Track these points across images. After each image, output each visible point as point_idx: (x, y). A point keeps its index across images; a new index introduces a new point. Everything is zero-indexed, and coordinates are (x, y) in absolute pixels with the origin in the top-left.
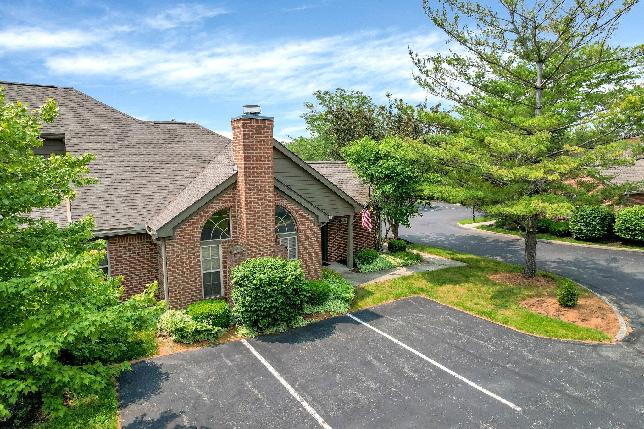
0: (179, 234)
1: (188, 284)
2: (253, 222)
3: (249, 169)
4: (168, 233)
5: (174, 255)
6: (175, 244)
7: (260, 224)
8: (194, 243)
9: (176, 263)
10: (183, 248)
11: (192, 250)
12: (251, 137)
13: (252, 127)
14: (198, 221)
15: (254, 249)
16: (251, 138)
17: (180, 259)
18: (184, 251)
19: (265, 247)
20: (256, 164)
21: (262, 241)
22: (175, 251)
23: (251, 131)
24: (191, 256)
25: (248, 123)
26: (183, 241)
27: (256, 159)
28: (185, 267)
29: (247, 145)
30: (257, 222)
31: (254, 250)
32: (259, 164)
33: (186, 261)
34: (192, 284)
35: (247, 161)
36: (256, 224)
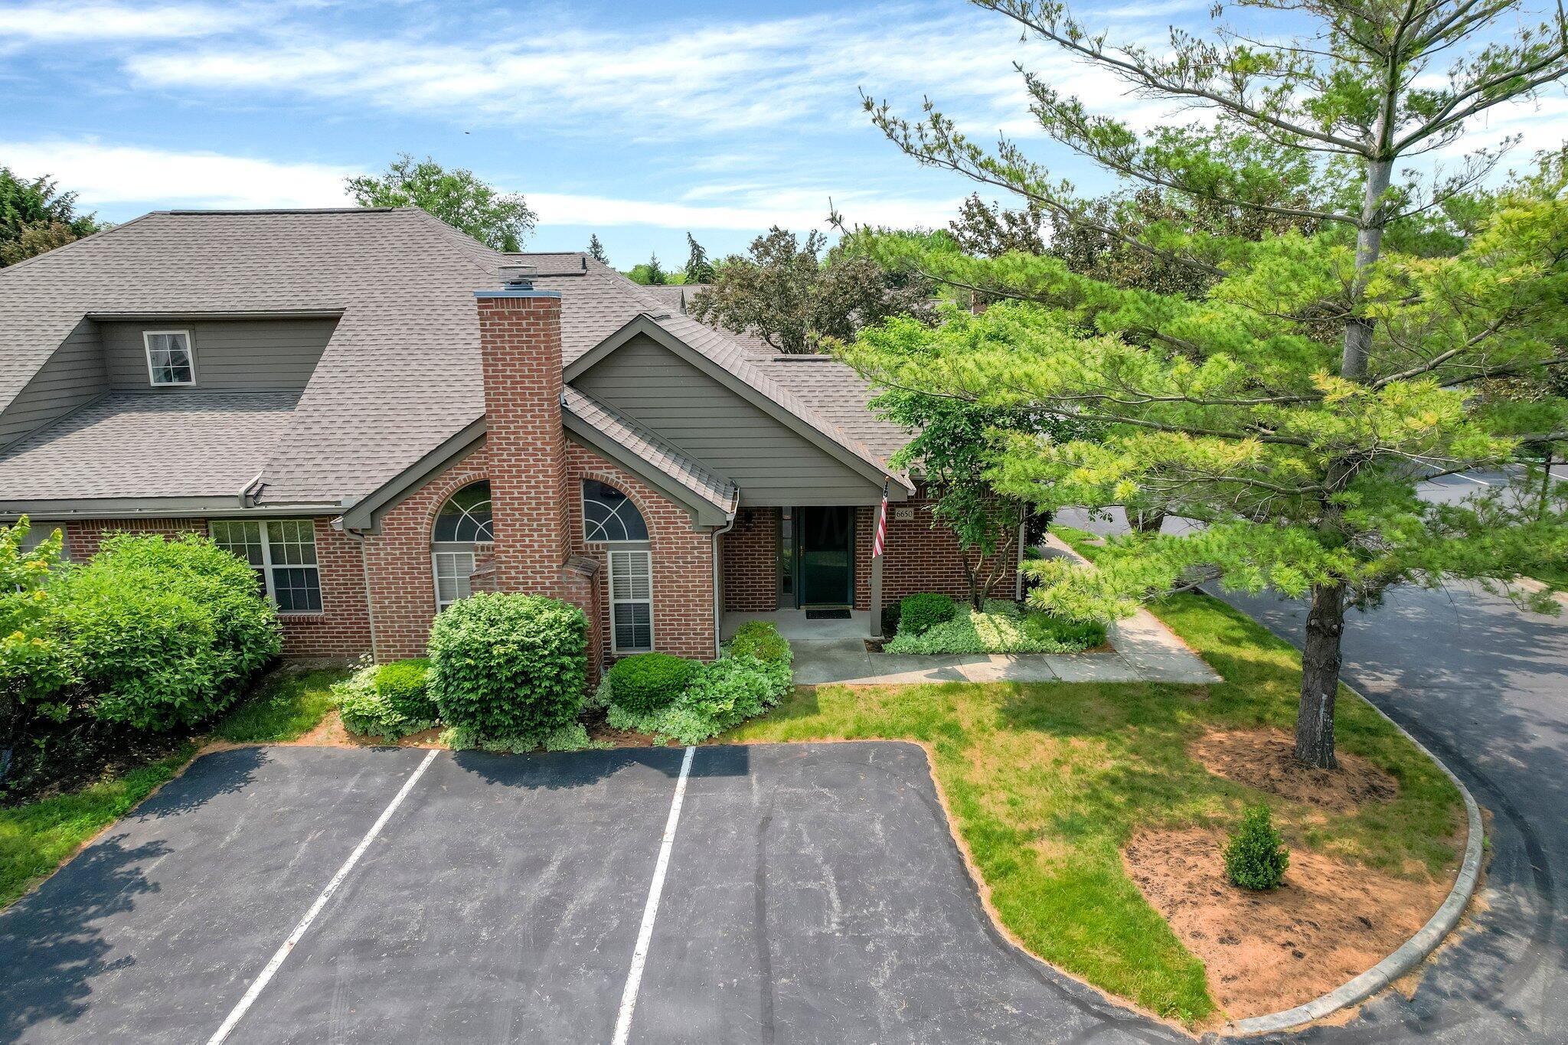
0: (388, 524)
1: (410, 622)
2: (508, 515)
3: (496, 406)
4: (361, 520)
6: (381, 543)
7: (526, 521)
8: (416, 544)
9: (384, 579)
10: (398, 552)
11: (414, 559)
12: (499, 336)
13: (501, 315)
14: (425, 504)
15: (513, 572)
16: (498, 340)
17: (392, 573)
18: (398, 559)
19: (538, 569)
20: (512, 394)
21: (530, 557)
22: (382, 555)
23: (499, 324)
24: (413, 568)
25: (491, 307)
26: (396, 539)
27: (512, 383)
28: (402, 588)
29: (490, 354)
30: (517, 516)
31: (513, 574)
32: (518, 394)
33: (404, 578)
34: (417, 622)
35: (492, 388)
36: (517, 520)
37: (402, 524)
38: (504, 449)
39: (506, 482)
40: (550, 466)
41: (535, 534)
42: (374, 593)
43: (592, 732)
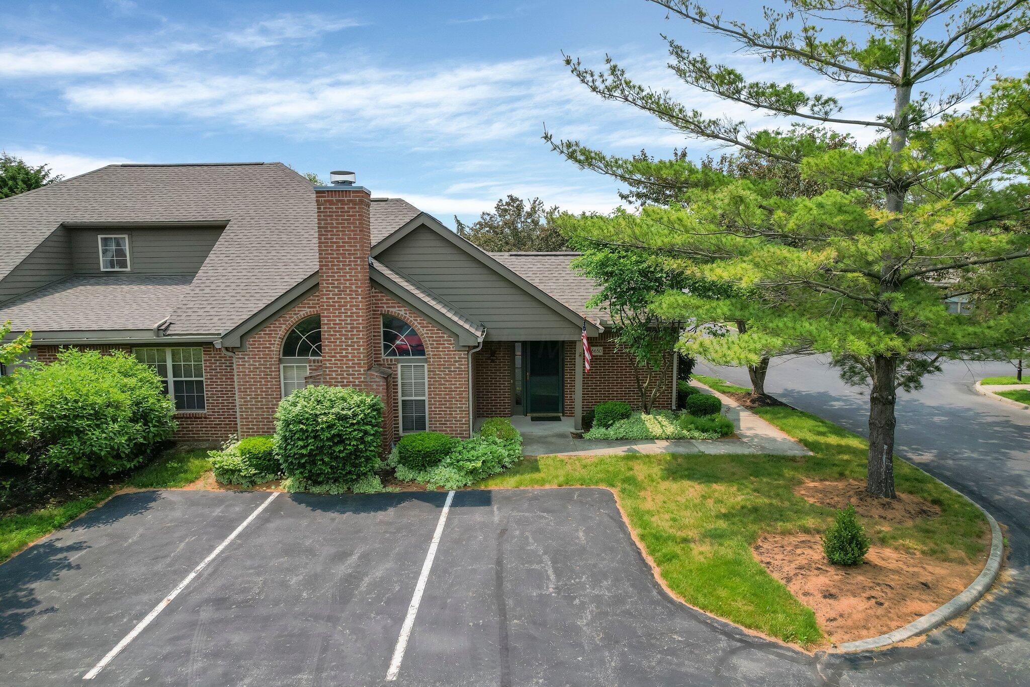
0: (251, 345)
1: (264, 412)
2: (332, 335)
3: (326, 262)
4: (234, 341)
5: (245, 372)
6: (246, 357)
7: (343, 339)
8: (270, 358)
9: (247, 382)
10: (257, 364)
11: (268, 368)
12: (329, 216)
13: (331, 203)
14: (276, 331)
15: (334, 374)
16: (328, 218)
17: (253, 378)
18: (257, 368)
19: (351, 372)
20: (337, 254)
21: (346, 364)
22: (247, 366)
23: (329, 208)
24: (267, 375)
25: (325, 197)
26: (256, 355)
27: (337, 247)
28: (259, 388)
29: (323, 227)
30: (338, 336)
31: (334, 376)
32: (341, 254)
33: (261, 382)
34: (268, 412)
35: (323, 250)
36: (337, 339)
37: (261, 344)
38: (330, 291)
39: (331, 313)
40: (361, 302)
41: (350, 348)
42: (240, 392)
43: (385, 482)
